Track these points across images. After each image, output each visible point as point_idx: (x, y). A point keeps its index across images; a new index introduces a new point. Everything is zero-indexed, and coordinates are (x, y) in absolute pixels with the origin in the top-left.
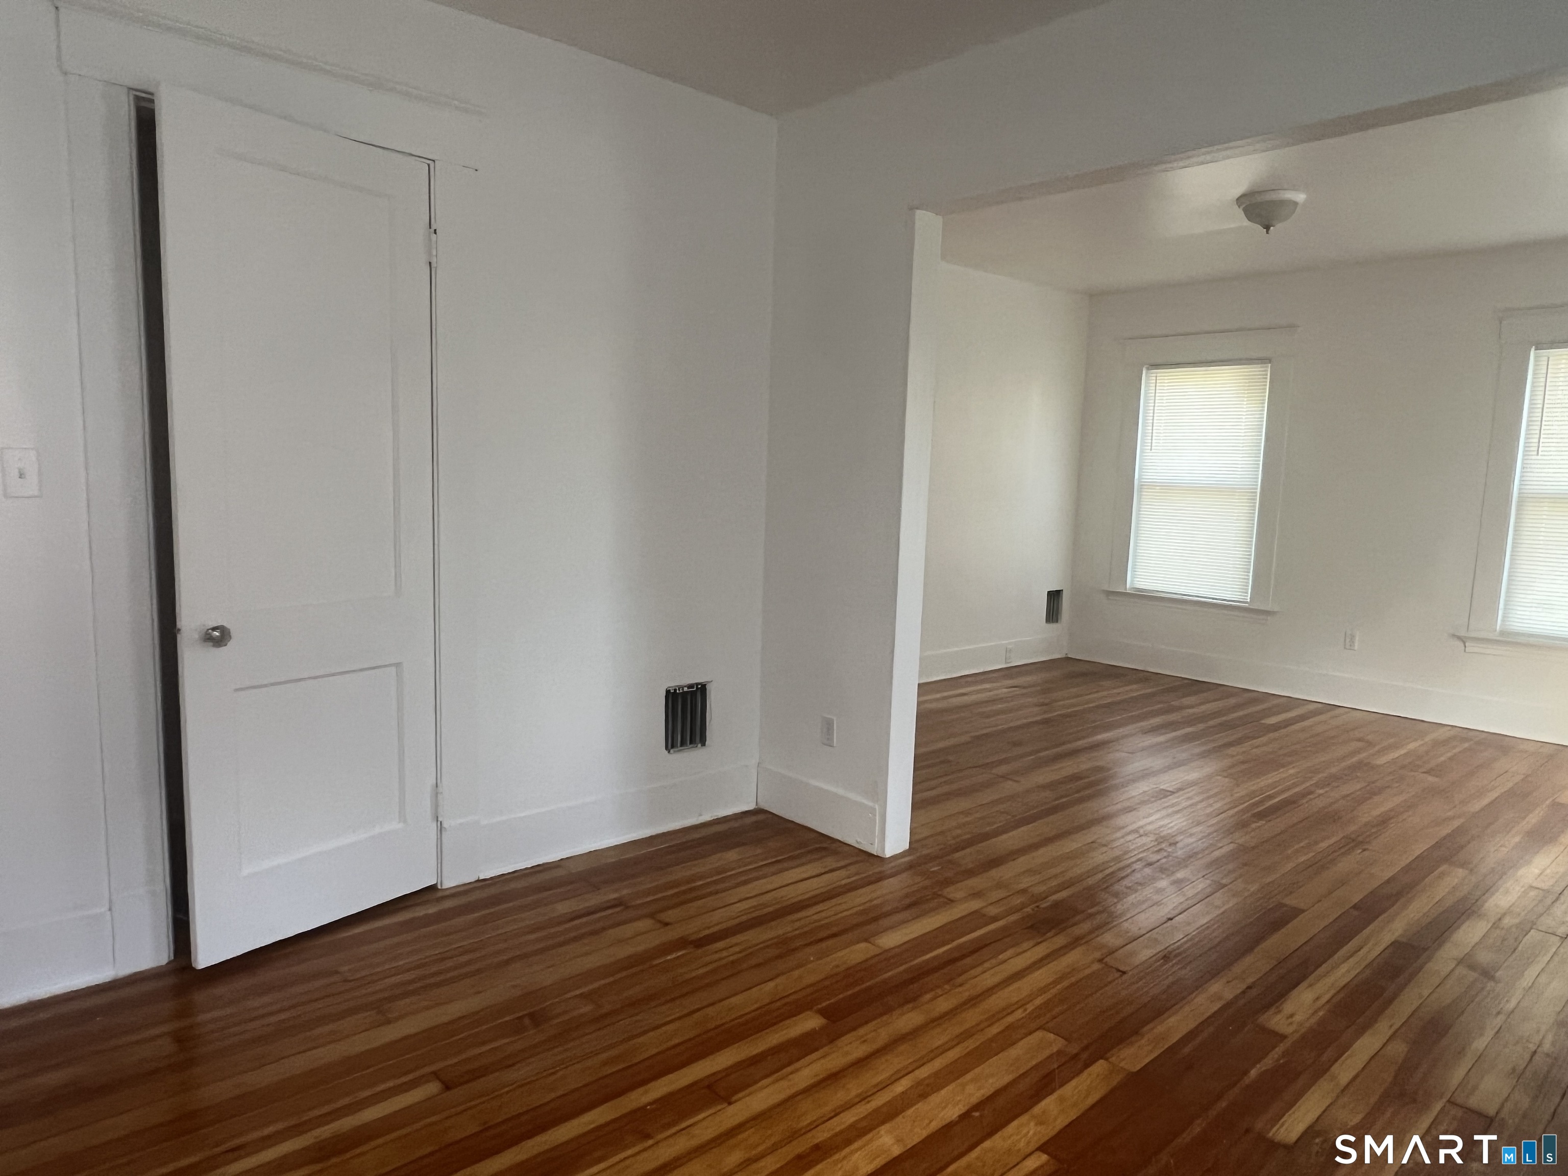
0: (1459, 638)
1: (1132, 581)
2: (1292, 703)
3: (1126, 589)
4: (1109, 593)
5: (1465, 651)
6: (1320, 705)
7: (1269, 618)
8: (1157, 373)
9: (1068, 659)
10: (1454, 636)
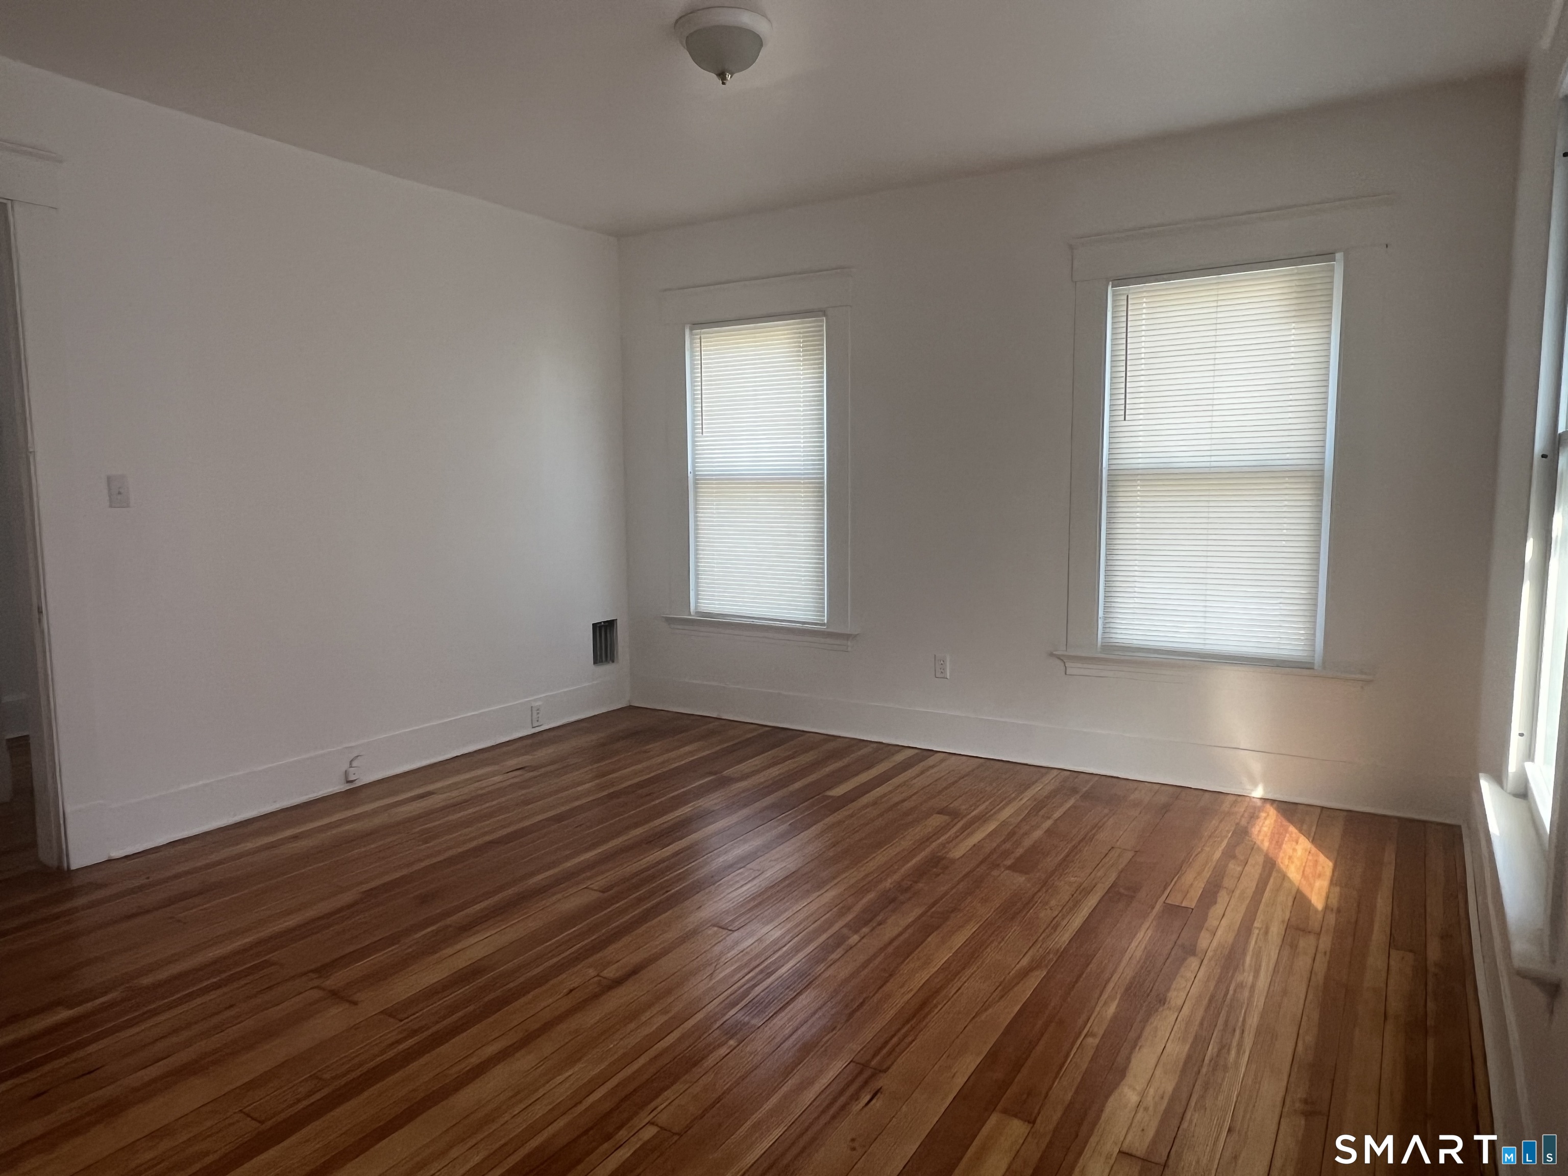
0: (1059, 657)
1: (696, 607)
2: (885, 750)
3: (690, 614)
4: (670, 620)
5: (1066, 674)
6: (916, 751)
7: (849, 643)
8: (701, 333)
9: (630, 708)
10: (1051, 655)
